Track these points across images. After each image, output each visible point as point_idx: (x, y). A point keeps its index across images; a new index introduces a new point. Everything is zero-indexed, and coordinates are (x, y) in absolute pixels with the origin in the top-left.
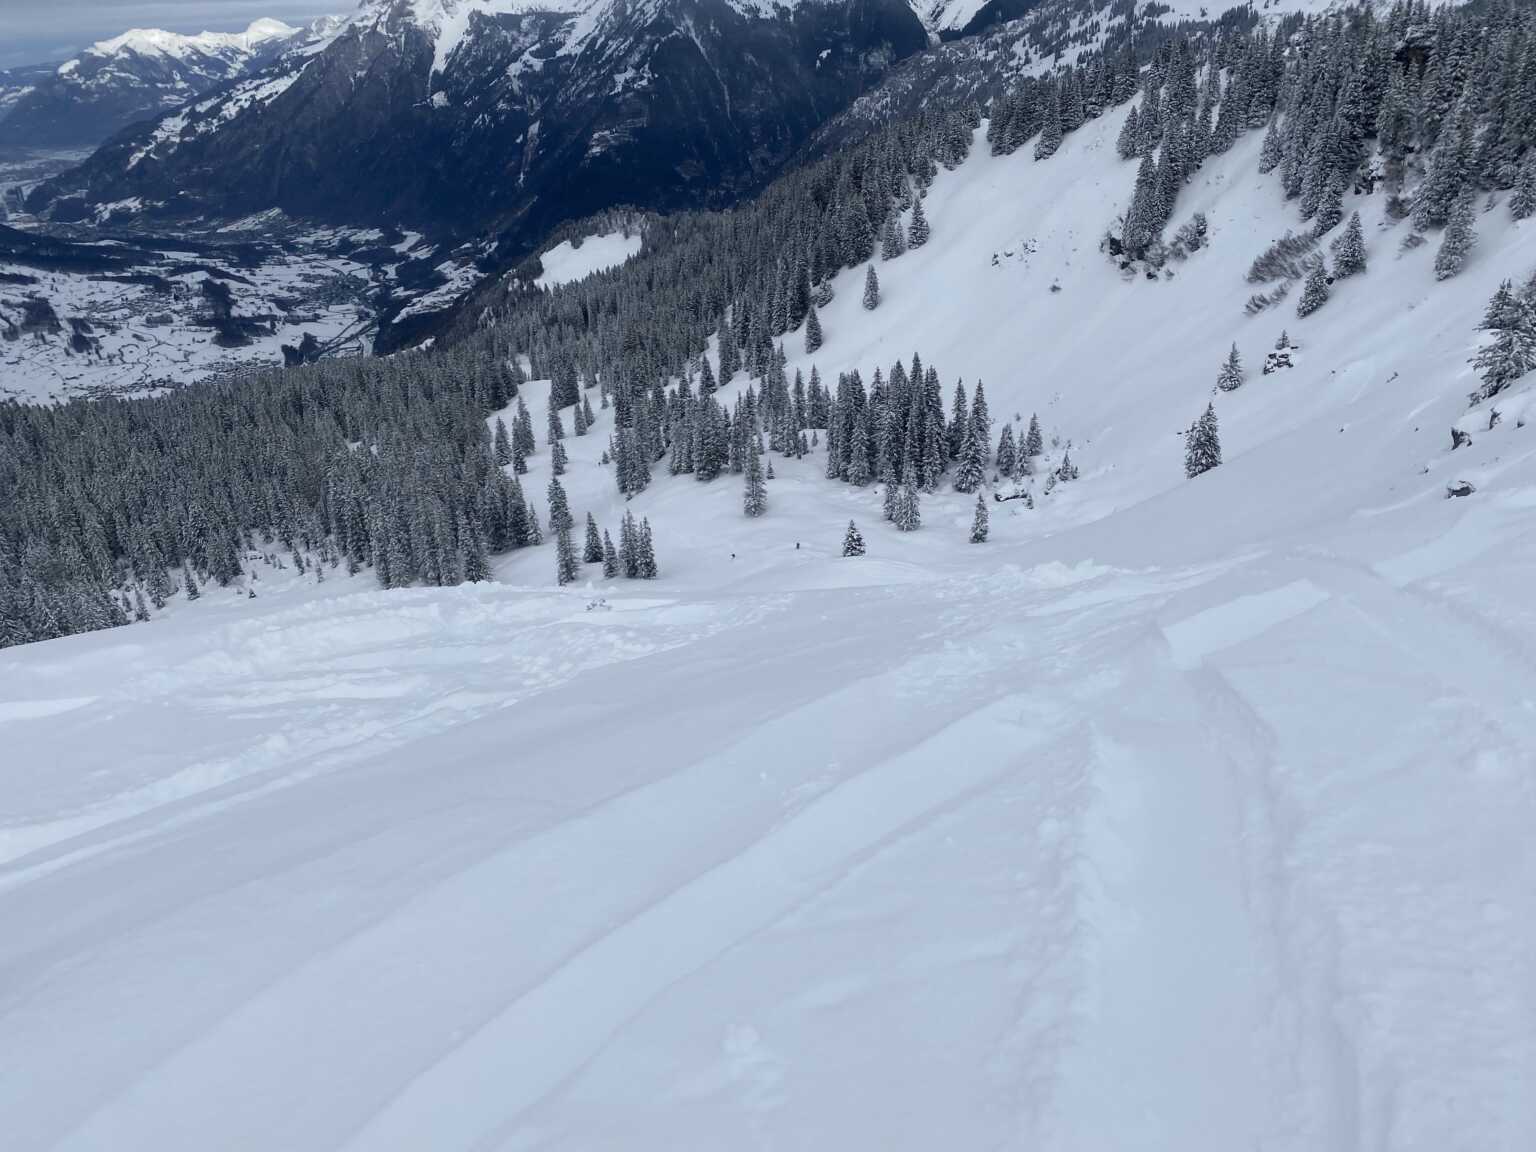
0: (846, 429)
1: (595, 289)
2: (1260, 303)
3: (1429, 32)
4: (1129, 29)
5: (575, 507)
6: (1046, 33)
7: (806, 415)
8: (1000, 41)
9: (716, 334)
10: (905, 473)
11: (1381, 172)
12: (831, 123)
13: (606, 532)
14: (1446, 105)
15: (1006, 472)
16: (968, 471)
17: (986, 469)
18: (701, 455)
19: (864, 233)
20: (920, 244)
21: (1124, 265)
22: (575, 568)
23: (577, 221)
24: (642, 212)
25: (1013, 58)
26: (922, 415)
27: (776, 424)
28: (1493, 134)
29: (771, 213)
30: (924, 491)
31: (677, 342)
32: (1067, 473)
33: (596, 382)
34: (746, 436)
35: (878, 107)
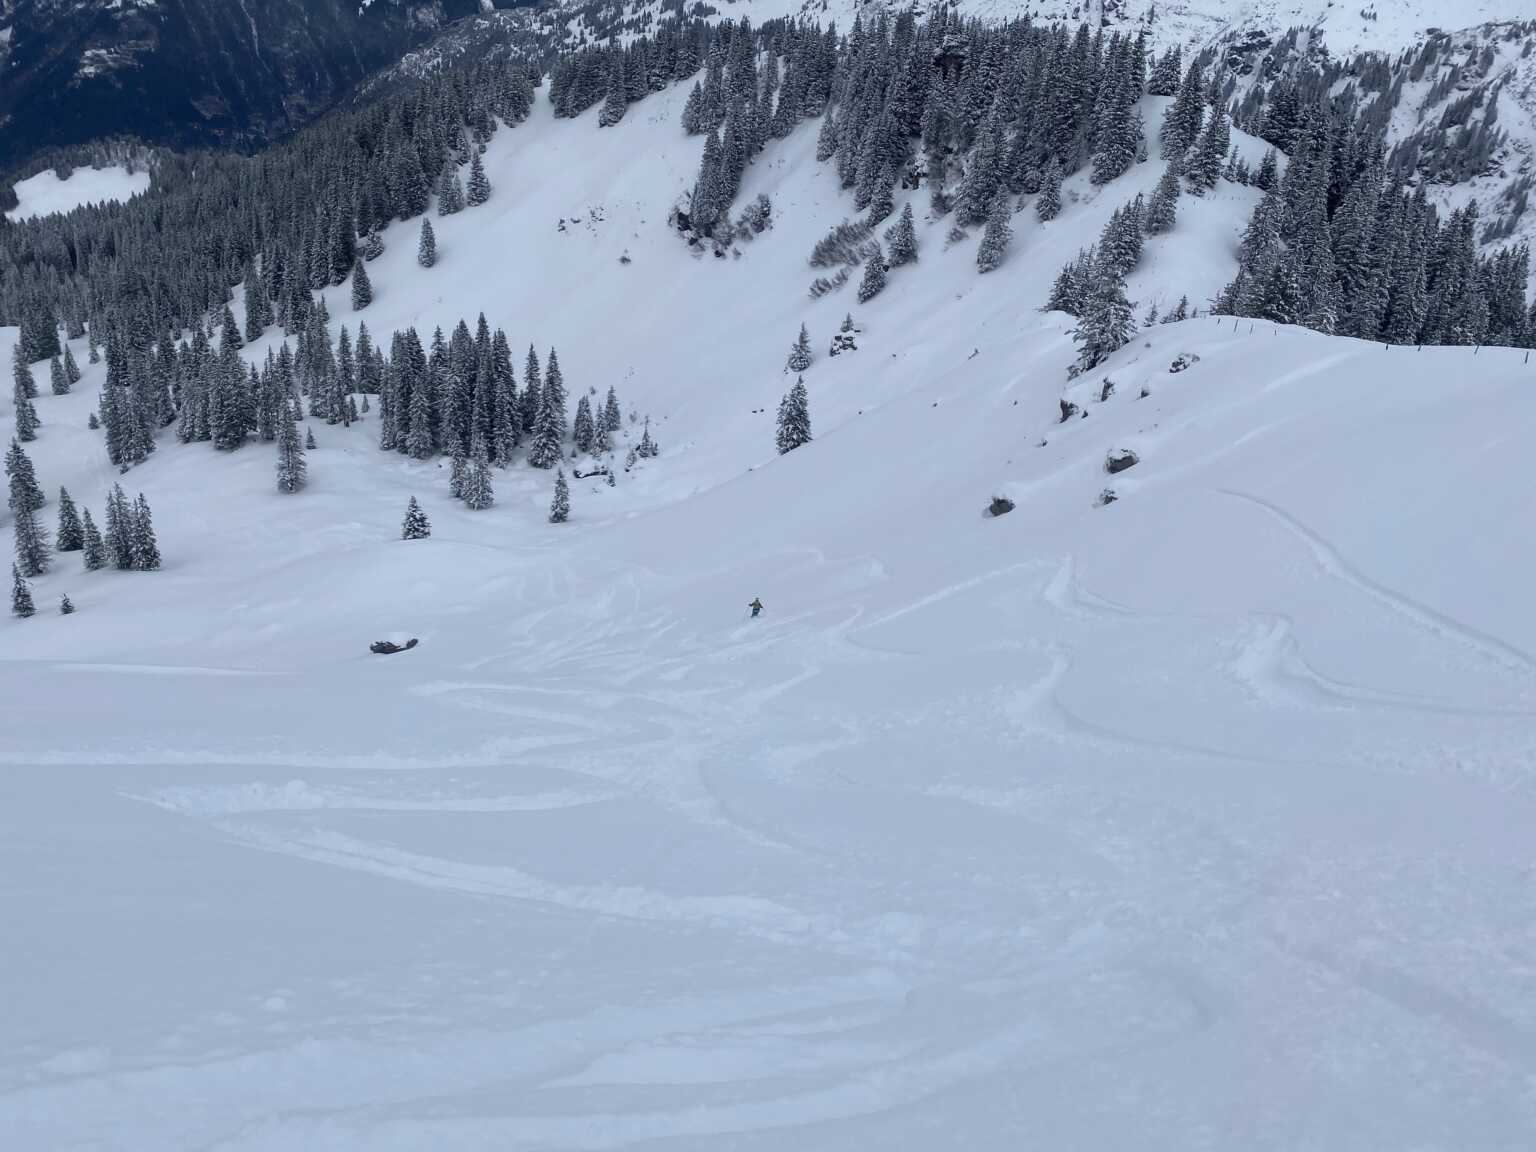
0: (403, 395)
1: (85, 225)
2: (822, 286)
3: (962, 43)
4: (679, 25)
5: (46, 480)
6: (601, 15)
7: (354, 377)
8: (555, 17)
9: (243, 284)
10: (474, 445)
11: (925, 169)
12: (377, 77)
13: (86, 513)
14: (979, 112)
15: (584, 448)
16: (544, 445)
17: (562, 443)
18: (221, 418)
19: (417, 184)
20: (480, 202)
21: (693, 242)
22: (43, 558)
23: (63, 148)
24: (150, 148)
25: (568, 37)
26: (491, 382)
27: (316, 386)
28: (1021, 141)
29: (308, 157)
30: (497, 466)
31: (192, 290)
32: (647, 450)
33: (83, 332)
34: (278, 399)
35: (429, 66)
